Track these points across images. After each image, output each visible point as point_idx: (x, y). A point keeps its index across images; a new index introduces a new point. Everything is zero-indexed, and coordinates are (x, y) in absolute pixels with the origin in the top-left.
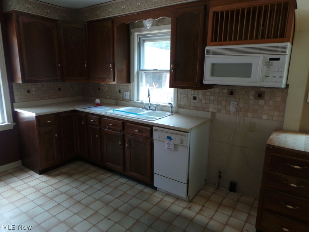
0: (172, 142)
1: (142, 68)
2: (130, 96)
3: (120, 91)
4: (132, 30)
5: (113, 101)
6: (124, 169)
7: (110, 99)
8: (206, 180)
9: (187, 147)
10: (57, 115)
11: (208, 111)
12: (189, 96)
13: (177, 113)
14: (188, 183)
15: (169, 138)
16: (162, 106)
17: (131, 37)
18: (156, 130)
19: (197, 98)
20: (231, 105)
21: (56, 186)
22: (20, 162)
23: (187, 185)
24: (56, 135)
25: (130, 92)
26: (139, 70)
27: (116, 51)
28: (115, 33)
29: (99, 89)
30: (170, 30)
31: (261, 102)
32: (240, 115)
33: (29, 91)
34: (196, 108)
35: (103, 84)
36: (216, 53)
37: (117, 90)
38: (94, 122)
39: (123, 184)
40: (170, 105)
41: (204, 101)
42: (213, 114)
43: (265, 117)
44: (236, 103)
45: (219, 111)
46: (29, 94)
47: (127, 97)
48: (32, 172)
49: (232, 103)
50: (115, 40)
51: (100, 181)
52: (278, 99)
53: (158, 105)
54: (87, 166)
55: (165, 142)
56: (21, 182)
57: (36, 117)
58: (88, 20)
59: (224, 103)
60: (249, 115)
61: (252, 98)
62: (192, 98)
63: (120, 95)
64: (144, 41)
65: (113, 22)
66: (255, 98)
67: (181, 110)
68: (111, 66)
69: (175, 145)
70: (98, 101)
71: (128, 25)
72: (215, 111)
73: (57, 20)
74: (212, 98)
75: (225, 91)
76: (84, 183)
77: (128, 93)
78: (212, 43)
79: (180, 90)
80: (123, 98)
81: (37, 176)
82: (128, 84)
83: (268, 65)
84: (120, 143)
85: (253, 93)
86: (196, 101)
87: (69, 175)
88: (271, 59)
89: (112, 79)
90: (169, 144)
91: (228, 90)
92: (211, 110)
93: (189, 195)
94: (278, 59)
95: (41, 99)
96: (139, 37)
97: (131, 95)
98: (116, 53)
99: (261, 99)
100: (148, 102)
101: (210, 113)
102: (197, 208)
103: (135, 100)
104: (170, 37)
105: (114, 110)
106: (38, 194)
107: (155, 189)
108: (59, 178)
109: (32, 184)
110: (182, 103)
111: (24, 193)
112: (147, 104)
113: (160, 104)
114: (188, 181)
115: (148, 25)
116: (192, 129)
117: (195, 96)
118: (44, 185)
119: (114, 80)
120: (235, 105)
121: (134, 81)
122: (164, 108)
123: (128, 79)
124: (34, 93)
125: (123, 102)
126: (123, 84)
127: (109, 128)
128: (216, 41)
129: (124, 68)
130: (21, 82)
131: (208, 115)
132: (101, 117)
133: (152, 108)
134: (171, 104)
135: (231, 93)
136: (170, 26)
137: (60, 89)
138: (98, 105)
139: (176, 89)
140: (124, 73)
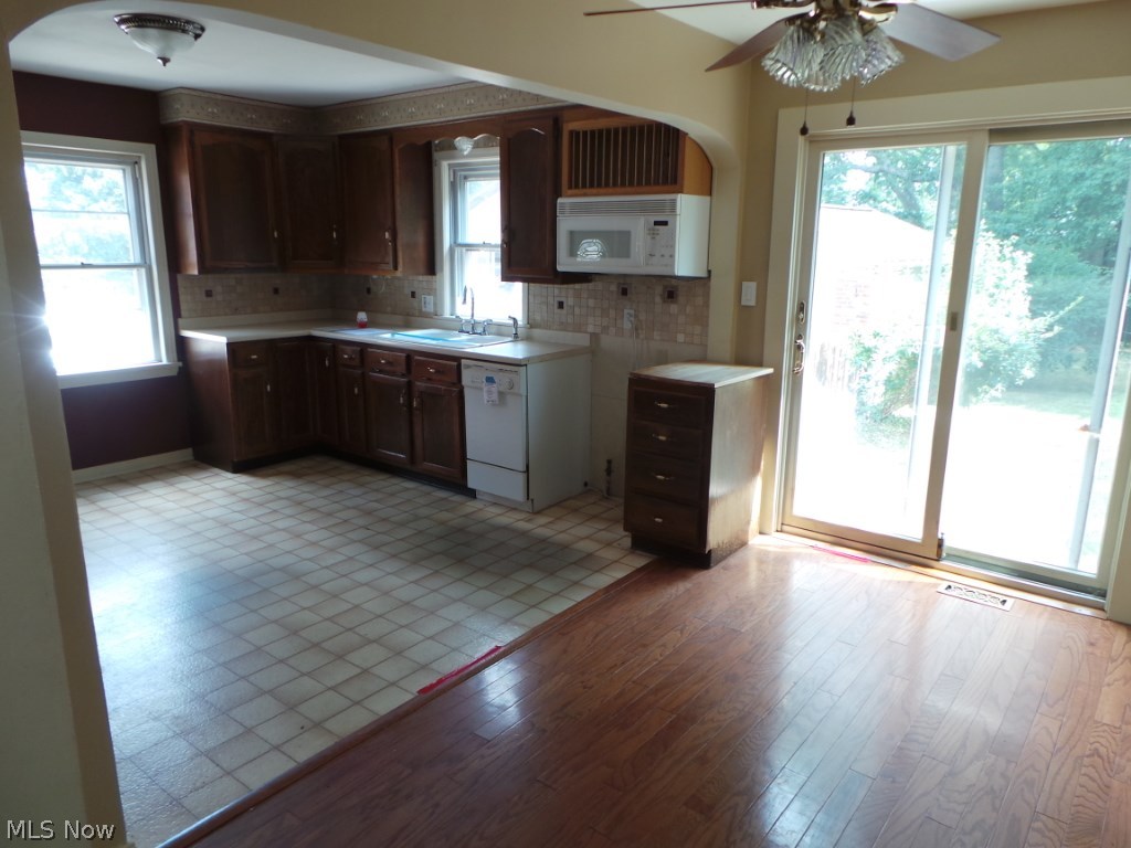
0: (494, 388)
1: (460, 241)
2: (435, 304)
3: (413, 295)
4: (436, 155)
5: (398, 319)
6: (412, 459)
7: (394, 313)
8: (586, 484)
9: (521, 396)
10: (271, 343)
11: (586, 332)
12: (550, 299)
13: (528, 339)
14: (527, 471)
15: (490, 380)
16: (500, 325)
17: (435, 169)
18: (468, 367)
19: (565, 305)
20: (626, 316)
21: (268, 490)
22: (189, 451)
23: (525, 475)
24: (269, 388)
25: (435, 296)
26: (455, 244)
27: (398, 201)
28: (397, 164)
29: (369, 291)
30: (498, 159)
31: (674, 308)
32: (641, 336)
33: (209, 294)
34: (563, 327)
35: (375, 277)
36: (578, 210)
37: (408, 292)
38: (351, 358)
39: (408, 489)
40: (511, 322)
41: (577, 310)
42: (594, 337)
43: (681, 338)
44: (632, 312)
45: (605, 329)
46: (209, 299)
47: (430, 308)
48: (217, 470)
49: (626, 311)
50: (397, 179)
51: (362, 485)
52: (699, 300)
53: (489, 323)
54: (336, 463)
55: (481, 389)
56: (198, 483)
57: (229, 345)
58: (340, 132)
59: (612, 313)
60: (656, 335)
61: (658, 299)
62: (556, 305)
63: (415, 302)
64: (466, 178)
65: (391, 140)
66: (664, 302)
67: (537, 332)
68: (387, 235)
69: (501, 394)
70: (362, 316)
71: (429, 145)
72: (598, 330)
73: (271, 135)
74: (591, 302)
75: (613, 288)
76: (327, 486)
77: (430, 299)
78: (570, 192)
79: (531, 284)
80: (420, 311)
81: (230, 475)
82: (430, 277)
83: (653, 234)
84: (402, 400)
85: (659, 289)
86: (564, 311)
87: (295, 475)
88: (656, 223)
89: (391, 266)
90: (490, 392)
91: (619, 284)
92: (591, 329)
93: (531, 497)
94: (665, 223)
95: (236, 311)
96: (454, 170)
97: (438, 304)
98: (398, 207)
99: (672, 302)
100: (469, 318)
101: (588, 336)
102: (543, 520)
103: (447, 314)
104: (498, 171)
105: (393, 334)
106: (234, 499)
107: (472, 494)
108: (276, 479)
109: (218, 485)
110: (538, 318)
111: (207, 496)
112: (468, 322)
113: (495, 320)
114: (527, 467)
115: (464, 147)
116: (528, 359)
117: (561, 300)
118: (244, 487)
119: (396, 268)
120: (631, 316)
121: (442, 270)
122: (503, 329)
123: (431, 267)
124: (220, 298)
125: (420, 319)
126: (421, 278)
127: (381, 372)
128: (577, 187)
129: (421, 239)
130: (196, 272)
131: (583, 340)
132: (363, 348)
133: (480, 330)
134: (514, 319)
135: (624, 292)
136: (497, 150)
137: (276, 291)
138: (363, 326)
139: (526, 284)
140: (421, 253)
